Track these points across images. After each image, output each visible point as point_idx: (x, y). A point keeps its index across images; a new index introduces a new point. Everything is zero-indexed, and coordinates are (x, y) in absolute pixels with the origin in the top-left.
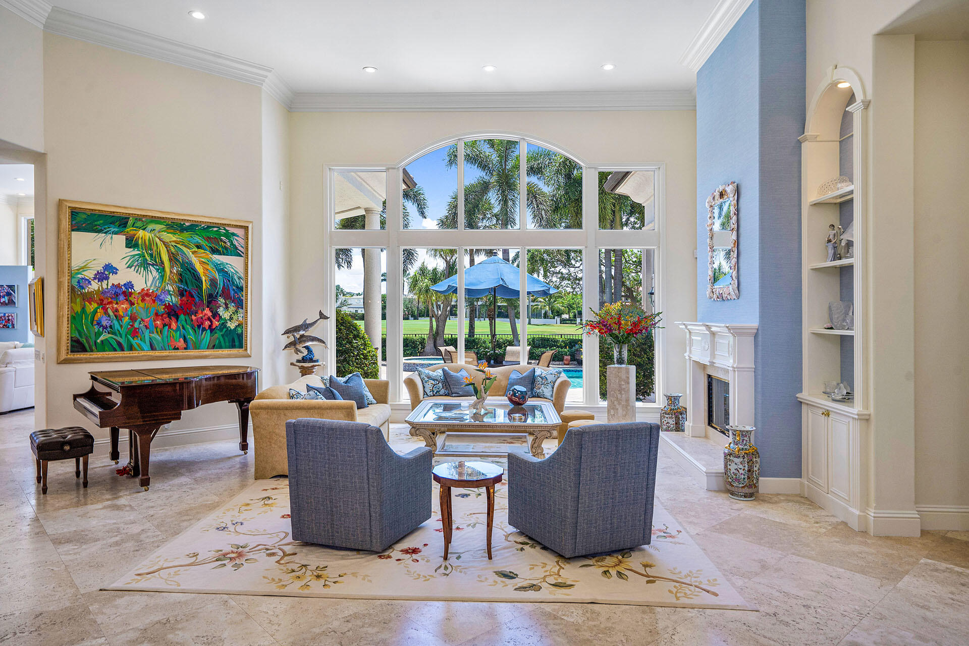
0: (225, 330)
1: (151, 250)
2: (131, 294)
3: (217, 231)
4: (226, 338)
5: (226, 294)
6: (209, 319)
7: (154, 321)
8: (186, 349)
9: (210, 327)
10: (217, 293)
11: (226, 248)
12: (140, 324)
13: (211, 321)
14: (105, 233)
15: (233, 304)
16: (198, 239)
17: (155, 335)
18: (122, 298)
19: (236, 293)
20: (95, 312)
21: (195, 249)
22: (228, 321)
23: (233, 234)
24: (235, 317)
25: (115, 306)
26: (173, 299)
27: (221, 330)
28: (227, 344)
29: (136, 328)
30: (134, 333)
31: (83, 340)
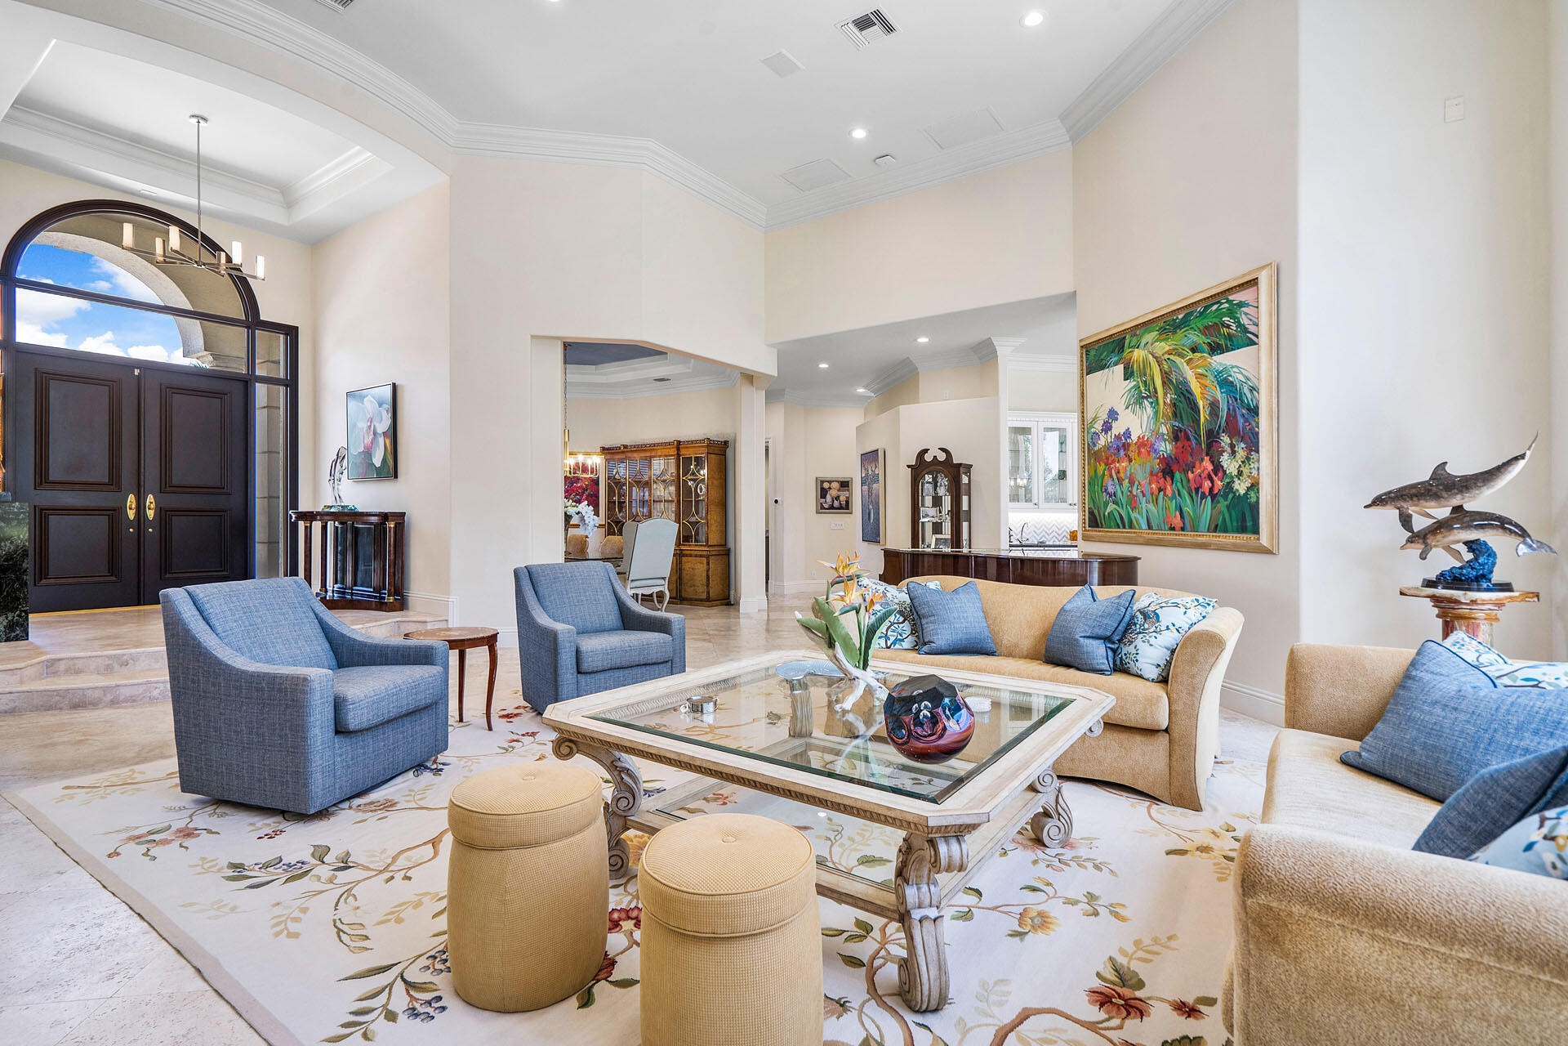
0: (1231, 496)
1: (1145, 375)
2: (1129, 445)
3: (1217, 310)
4: (1233, 513)
5: (1231, 428)
6: (1210, 478)
7: (1150, 484)
8: (1183, 529)
9: (1211, 490)
10: (1220, 426)
11: (1230, 337)
12: (1138, 489)
13: (1212, 481)
14: (1108, 367)
15: (1242, 445)
16: (1195, 337)
17: (1151, 506)
18: (1122, 452)
19: (1246, 420)
20: (1104, 475)
21: (1191, 355)
22: (1236, 479)
23: (1241, 305)
24: (1245, 471)
25: (1118, 465)
26: (1166, 448)
27: (1225, 497)
28: (1235, 524)
29: (1135, 496)
30: (1133, 503)
31: (1096, 512)
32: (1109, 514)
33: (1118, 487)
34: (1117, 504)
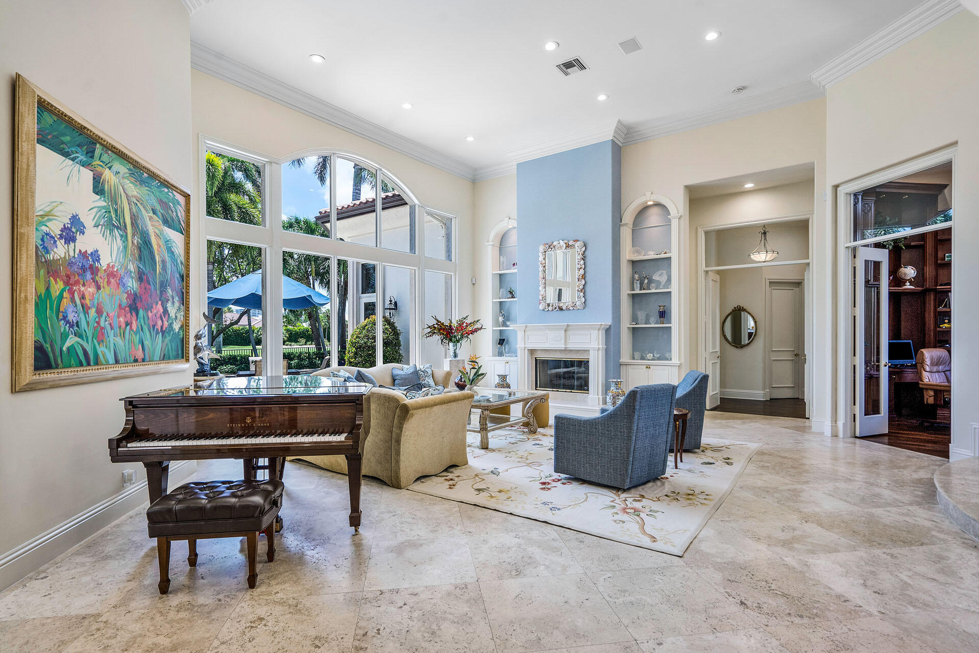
1: (116, 203)
2: (97, 270)
4: (173, 345)
6: (161, 317)
7: (119, 317)
8: (143, 360)
9: (162, 328)
10: (167, 280)
11: (173, 219)
12: (106, 320)
13: (162, 320)
14: (73, 159)
15: (177, 298)
16: (154, 201)
17: (119, 340)
18: (89, 276)
19: (179, 282)
20: (61, 297)
21: (151, 214)
22: (174, 321)
23: (178, 202)
24: (178, 316)
25: (82, 289)
26: (134, 285)
27: (169, 333)
28: (174, 354)
29: (102, 328)
30: (100, 336)
31: (47, 347)
32: (68, 349)
33: (82, 316)
34: (80, 336)
